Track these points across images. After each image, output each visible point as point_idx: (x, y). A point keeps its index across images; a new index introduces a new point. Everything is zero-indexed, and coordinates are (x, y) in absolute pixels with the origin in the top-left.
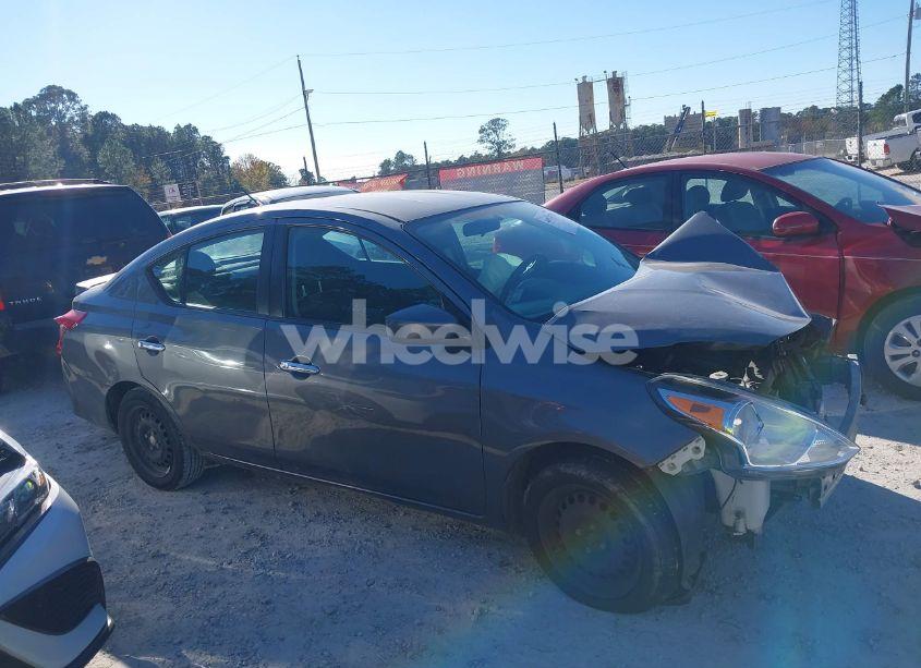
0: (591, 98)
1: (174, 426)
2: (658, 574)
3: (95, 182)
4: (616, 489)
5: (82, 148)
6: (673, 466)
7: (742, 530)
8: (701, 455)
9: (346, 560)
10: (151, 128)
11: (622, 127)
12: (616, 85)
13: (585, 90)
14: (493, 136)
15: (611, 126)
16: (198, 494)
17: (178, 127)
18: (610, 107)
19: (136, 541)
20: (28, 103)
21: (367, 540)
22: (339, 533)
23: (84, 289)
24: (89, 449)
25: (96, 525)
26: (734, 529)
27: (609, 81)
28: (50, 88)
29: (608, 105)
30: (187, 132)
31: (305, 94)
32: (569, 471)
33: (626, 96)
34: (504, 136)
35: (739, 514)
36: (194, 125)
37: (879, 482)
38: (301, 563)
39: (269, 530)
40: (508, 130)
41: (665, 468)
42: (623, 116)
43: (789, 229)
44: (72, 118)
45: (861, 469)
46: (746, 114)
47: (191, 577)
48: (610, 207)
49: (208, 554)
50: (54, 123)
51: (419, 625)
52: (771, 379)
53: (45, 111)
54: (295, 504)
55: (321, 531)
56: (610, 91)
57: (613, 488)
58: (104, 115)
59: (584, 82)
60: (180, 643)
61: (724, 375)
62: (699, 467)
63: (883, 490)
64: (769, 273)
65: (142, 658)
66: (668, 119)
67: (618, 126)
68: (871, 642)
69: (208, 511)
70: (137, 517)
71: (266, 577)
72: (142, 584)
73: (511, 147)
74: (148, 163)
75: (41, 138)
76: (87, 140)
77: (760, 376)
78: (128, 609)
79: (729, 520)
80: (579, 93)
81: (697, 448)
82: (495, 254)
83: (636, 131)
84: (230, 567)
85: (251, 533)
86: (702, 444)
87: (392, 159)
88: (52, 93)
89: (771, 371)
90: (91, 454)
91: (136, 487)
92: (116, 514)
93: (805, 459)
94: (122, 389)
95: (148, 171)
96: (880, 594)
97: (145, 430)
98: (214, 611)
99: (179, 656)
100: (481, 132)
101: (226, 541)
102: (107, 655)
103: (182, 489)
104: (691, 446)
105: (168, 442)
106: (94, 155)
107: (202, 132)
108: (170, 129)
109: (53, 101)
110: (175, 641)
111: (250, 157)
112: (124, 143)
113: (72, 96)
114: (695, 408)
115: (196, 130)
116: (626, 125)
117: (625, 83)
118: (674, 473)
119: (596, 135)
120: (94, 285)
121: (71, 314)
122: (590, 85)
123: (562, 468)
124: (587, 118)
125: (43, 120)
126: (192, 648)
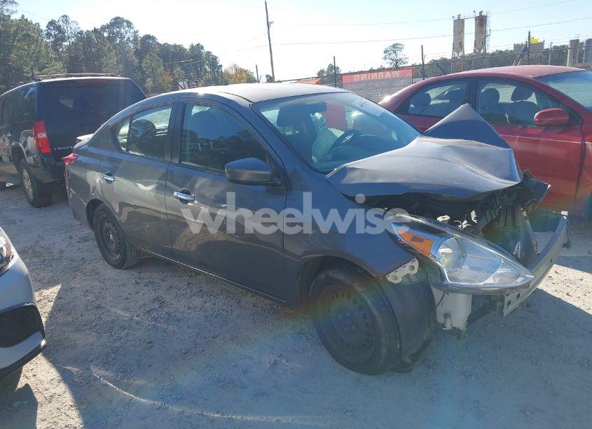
0: (463, 31)
1: (121, 229)
2: (384, 350)
3: (112, 76)
4: (361, 290)
5: (134, 58)
6: (396, 278)
7: (448, 327)
8: (415, 271)
9: (206, 321)
10: (175, 46)
11: (482, 51)
12: (481, 21)
13: (459, 24)
14: (393, 56)
15: (475, 51)
16: (135, 273)
17: (192, 46)
18: (476, 36)
19: (91, 297)
20: (103, 28)
21: (223, 310)
22: (208, 304)
23: (80, 141)
24: (86, 241)
25: (73, 285)
26: (444, 326)
27: (476, 19)
28: (117, 19)
29: (474, 34)
30: (197, 48)
31: (268, 25)
32: (335, 276)
33: (488, 29)
34: (400, 55)
35: (447, 316)
36: (201, 44)
37: (577, 304)
38: (178, 320)
39: (167, 298)
40: (404, 51)
41: (390, 278)
42: (484, 43)
43: (547, 120)
44: (129, 38)
45: (568, 294)
46: (575, 43)
47: (113, 322)
48: (432, 103)
49: (126, 309)
50: (118, 41)
51: (233, 366)
52: (484, 223)
53: (113, 33)
54: (189, 283)
55: (197, 301)
56: (476, 25)
57: (359, 289)
58: (148, 37)
59: (459, 19)
60: (91, 361)
61: (447, 218)
62: (414, 280)
63: (578, 310)
64: (501, 149)
65: (68, 368)
66: (516, 46)
67: (480, 51)
68: (528, 413)
69: (137, 283)
70: (96, 283)
71: (154, 326)
72: (83, 323)
73: (405, 63)
74: (172, 67)
75: (109, 51)
76: (137, 53)
77: (475, 221)
78: (71, 338)
79: (440, 319)
80: (454, 27)
81: (413, 267)
82: (326, 129)
83: (493, 54)
84: (137, 319)
85: (156, 299)
86: (416, 264)
87: (326, 69)
88: (117, 22)
89: (484, 218)
90: (86, 243)
91: (102, 265)
92: (85, 280)
93: (490, 281)
94: (95, 204)
95: (172, 74)
96: (546, 381)
97: (108, 230)
98: (118, 344)
99: (88, 369)
100: (385, 52)
101: (141, 302)
102: (49, 364)
103: (126, 269)
104: (408, 265)
105: (119, 239)
106: (140, 62)
107: (206, 49)
108: (187, 47)
109: (117, 27)
110: (89, 360)
111: (235, 66)
112: (159, 55)
113: (129, 24)
114: (414, 239)
115: (202, 48)
116: (485, 50)
117: (488, 20)
118: (396, 282)
119: (463, 57)
120: (85, 138)
121: (71, 156)
122: (463, 21)
123: (330, 274)
124: (458, 44)
125: (111, 39)
126: (97, 365)
